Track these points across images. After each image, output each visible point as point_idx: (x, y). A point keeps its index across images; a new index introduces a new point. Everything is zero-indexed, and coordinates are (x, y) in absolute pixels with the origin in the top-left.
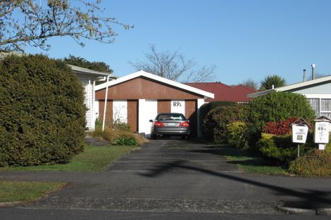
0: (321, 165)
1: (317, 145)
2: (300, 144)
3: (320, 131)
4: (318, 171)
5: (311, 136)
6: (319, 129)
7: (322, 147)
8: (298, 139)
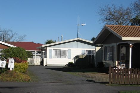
0: (10, 76)
1: (9, 69)
2: (3, 68)
3: (10, 63)
4: (8, 79)
5: (7, 65)
6: (10, 62)
7: (11, 69)
8: (1, 66)
